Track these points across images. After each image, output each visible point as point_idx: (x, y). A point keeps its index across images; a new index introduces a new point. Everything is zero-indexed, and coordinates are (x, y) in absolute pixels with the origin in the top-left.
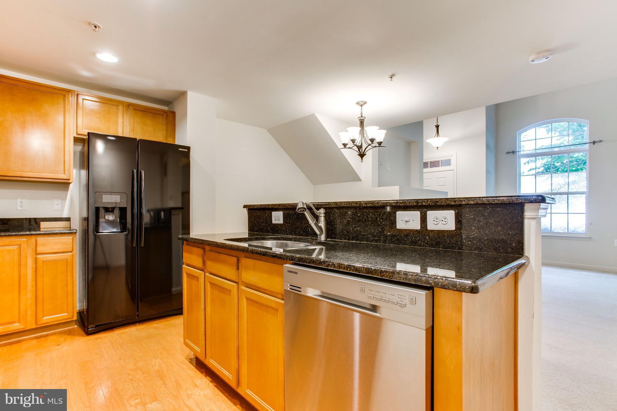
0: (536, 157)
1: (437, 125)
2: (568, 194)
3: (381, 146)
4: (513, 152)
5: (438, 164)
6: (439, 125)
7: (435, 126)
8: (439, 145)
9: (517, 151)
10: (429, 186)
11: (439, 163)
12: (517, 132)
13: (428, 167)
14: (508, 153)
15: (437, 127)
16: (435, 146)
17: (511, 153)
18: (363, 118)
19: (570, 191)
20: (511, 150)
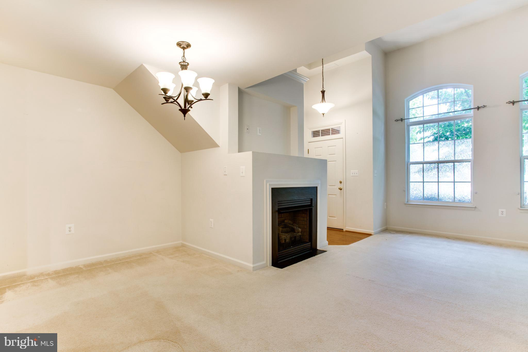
0: (424, 125)
1: (323, 90)
2: (454, 162)
3: (207, 98)
4: (402, 120)
5: (328, 132)
6: (325, 91)
7: (321, 91)
8: (325, 112)
9: (406, 118)
10: (321, 155)
11: (330, 131)
12: (406, 100)
13: (320, 135)
14: (397, 120)
15: (323, 92)
16: (321, 112)
17: (399, 120)
18: (184, 64)
19: (456, 159)
20: (399, 118)
